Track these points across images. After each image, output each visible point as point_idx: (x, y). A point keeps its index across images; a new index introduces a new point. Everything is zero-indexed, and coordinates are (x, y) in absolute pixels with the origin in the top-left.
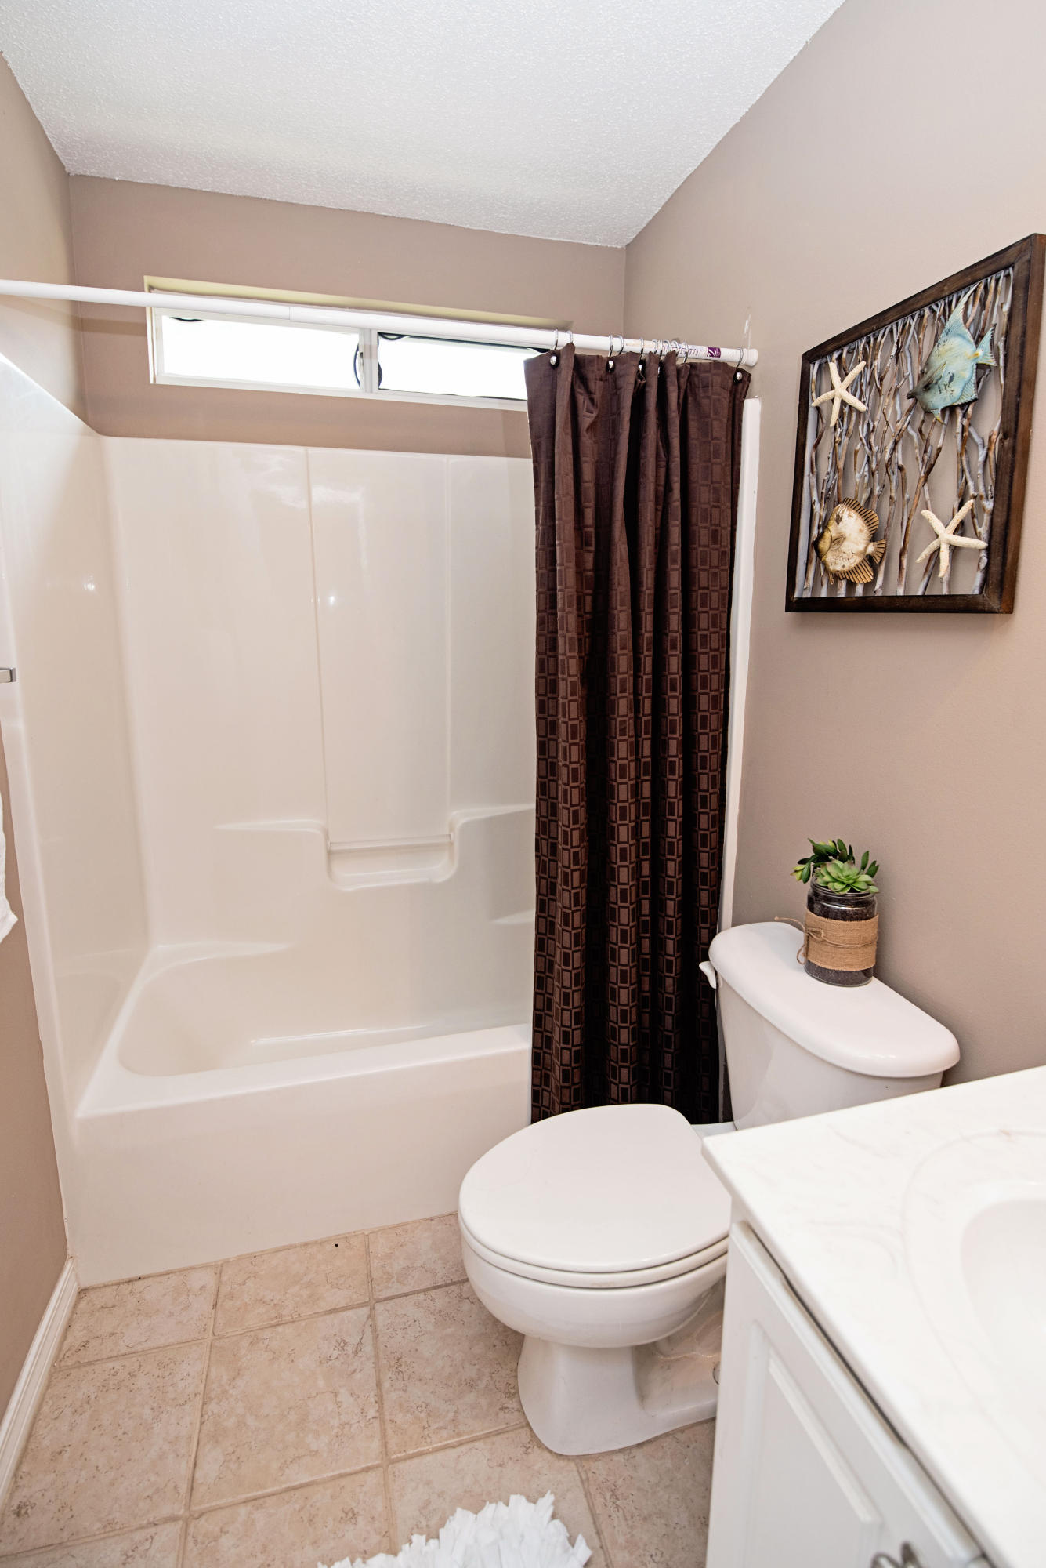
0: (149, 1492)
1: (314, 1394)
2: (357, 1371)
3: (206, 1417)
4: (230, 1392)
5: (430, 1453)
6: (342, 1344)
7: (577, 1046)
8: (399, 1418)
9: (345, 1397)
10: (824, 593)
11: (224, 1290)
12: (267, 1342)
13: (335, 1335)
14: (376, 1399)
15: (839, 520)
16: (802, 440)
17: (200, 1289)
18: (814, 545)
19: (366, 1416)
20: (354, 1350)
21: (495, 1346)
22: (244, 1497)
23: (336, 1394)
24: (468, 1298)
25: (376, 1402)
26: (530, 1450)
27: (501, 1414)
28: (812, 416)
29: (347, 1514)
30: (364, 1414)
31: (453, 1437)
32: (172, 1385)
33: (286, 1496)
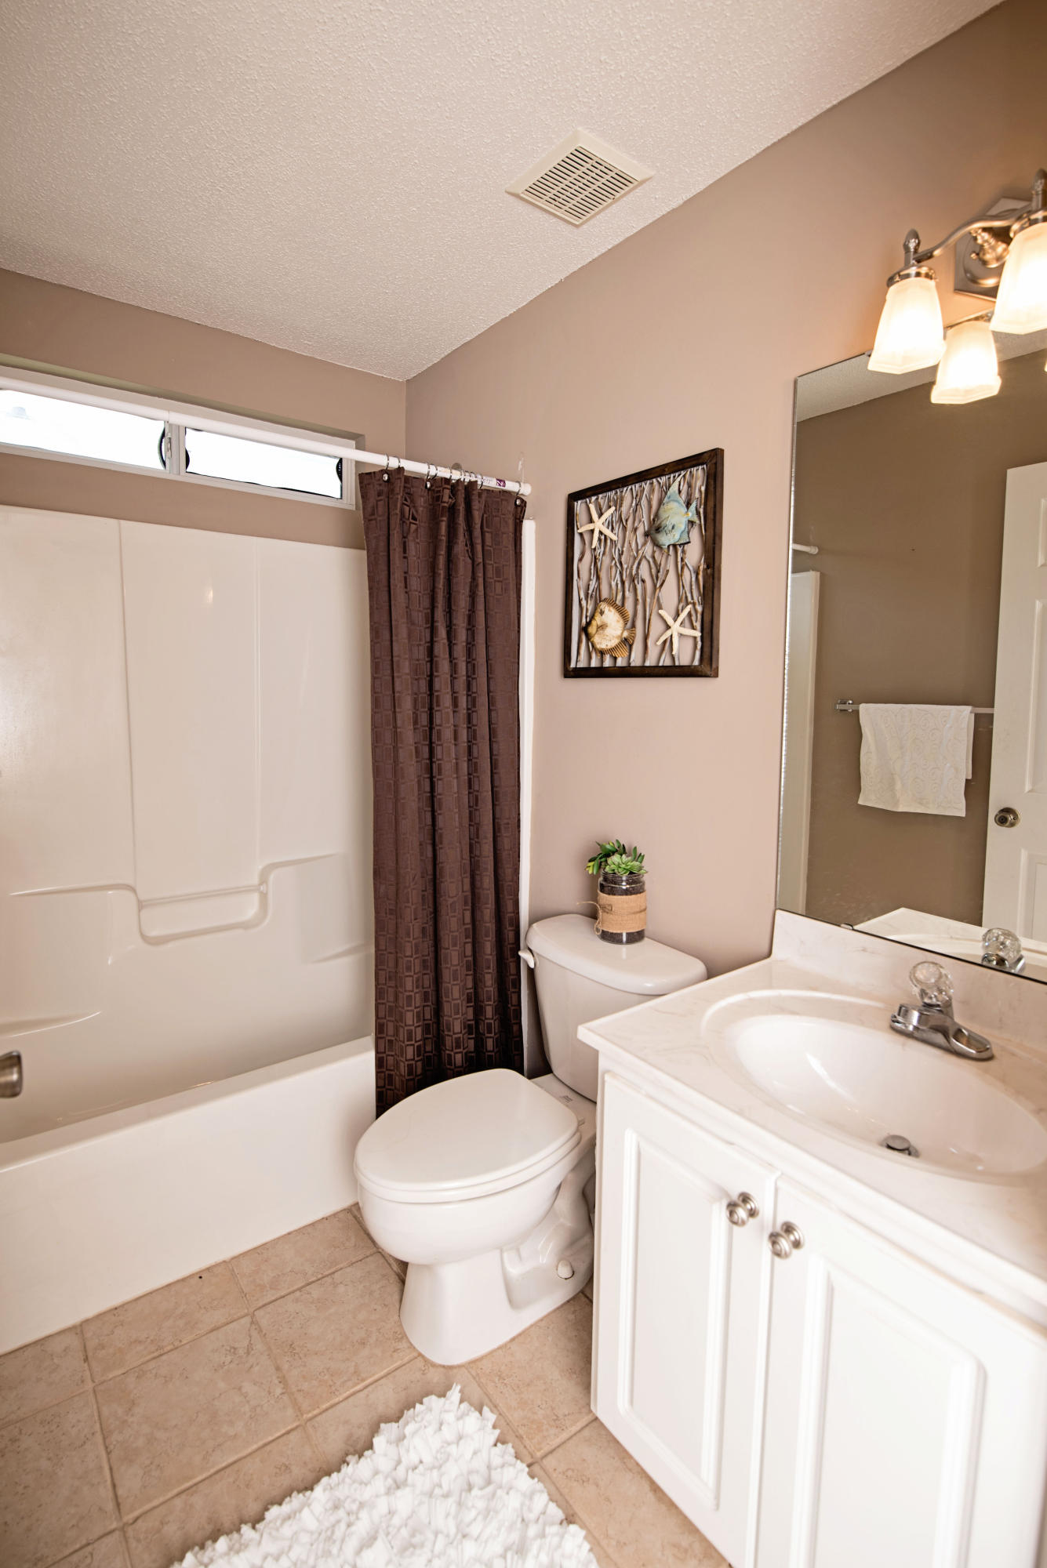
0: (74, 1522)
1: (217, 1395)
2: (254, 1365)
3: (112, 1447)
4: (130, 1420)
5: (342, 1401)
6: (232, 1350)
7: (419, 1041)
8: (305, 1386)
9: (248, 1387)
10: (594, 663)
11: (91, 1345)
12: (154, 1372)
13: (223, 1346)
14: (280, 1380)
15: (602, 613)
16: (570, 556)
17: (65, 1350)
18: (584, 630)
19: (274, 1395)
20: (246, 1351)
21: (375, 1310)
22: (175, 1491)
23: (240, 1389)
24: (341, 1283)
25: (280, 1382)
26: (426, 1371)
27: (395, 1355)
28: (577, 538)
29: (280, 1469)
30: (272, 1394)
31: (358, 1384)
32: (63, 1434)
33: (217, 1477)
